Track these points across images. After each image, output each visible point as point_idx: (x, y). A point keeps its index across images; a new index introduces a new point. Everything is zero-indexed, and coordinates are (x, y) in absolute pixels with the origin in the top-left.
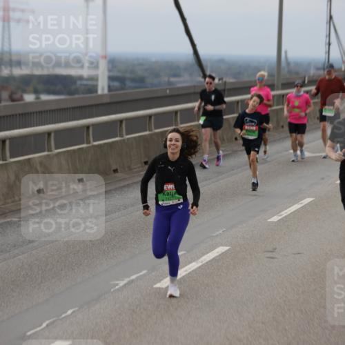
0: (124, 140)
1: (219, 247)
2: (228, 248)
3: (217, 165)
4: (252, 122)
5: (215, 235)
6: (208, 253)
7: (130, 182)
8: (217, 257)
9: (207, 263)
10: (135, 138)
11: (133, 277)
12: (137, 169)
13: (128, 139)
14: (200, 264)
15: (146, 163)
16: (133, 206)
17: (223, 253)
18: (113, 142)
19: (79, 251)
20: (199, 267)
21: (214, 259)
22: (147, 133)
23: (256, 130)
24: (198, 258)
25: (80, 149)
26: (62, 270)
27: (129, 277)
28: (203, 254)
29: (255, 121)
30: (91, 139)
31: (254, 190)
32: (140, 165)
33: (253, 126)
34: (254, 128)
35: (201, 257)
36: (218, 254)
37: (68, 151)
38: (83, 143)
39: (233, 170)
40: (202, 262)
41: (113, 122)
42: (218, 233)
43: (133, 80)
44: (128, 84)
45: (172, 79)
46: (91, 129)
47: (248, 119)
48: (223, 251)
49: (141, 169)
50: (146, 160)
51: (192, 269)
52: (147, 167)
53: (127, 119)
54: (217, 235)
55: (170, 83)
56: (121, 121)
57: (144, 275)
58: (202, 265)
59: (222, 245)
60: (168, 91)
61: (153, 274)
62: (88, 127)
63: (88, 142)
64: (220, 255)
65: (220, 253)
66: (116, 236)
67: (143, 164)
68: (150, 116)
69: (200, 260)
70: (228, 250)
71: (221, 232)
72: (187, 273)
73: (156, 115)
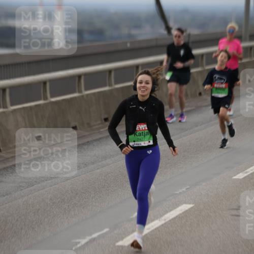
0: (83, 96)
1: (182, 204)
2: (191, 206)
3: (180, 121)
4: (221, 79)
5: (178, 192)
6: (171, 210)
7: (89, 139)
8: (181, 214)
9: (170, 221)
10: (94, 94)
11: (95, 235)
12: (97, 127)
13: (87, 95)
14: (163, 222)
15: (106, 120)
16: (93, 163)
17: (187, 211)
18: (72, 99)
19: (39, 210)
20: (163, 225)
21: (177, 216)
22: (107, 88)
23: (226, 88)
24: (161, 216)
25: (36, 106)
26: (22, 229)
27: (91, 235)
28: (167, 212)
29: (224, 78)
30: (49, 95)
31: (222, 147)
32: (100, 122)
33: (222, 83)
34: (224, 86)
35: (164, 214)
36: (181, 212)
37: (24, 108)
38: (39, 99)
39: (197, 126)
40: (165, 220)
41: (71, 78)
42: (181, 191)
43: (92, 32)
44: (87, 36)
45: (134, 32)
46: (48, 85)
47: (217, 76)
48: (187, 209)
49: (100, 126)
50: (106, 116)
51: (155, 227)
52: (108, 124)
53: (86, 74)
54: (180, 193)
55: (130, 36)
56: (79, 76)
57: (106, 233)
58: (165, 223)
59: (185, 203)
60: (129, 45)
61: (115, 232)
62: (45, 83)
63: (45, 98)
64: (183, 213)
65: (183, 211)
66: (76, 194)
67: (103, 121)
68: (110, 71)
69: (163, 218)
70: (192, 208)
71: (184, 189)
72: (150, 230)
73: (117, 70)
